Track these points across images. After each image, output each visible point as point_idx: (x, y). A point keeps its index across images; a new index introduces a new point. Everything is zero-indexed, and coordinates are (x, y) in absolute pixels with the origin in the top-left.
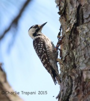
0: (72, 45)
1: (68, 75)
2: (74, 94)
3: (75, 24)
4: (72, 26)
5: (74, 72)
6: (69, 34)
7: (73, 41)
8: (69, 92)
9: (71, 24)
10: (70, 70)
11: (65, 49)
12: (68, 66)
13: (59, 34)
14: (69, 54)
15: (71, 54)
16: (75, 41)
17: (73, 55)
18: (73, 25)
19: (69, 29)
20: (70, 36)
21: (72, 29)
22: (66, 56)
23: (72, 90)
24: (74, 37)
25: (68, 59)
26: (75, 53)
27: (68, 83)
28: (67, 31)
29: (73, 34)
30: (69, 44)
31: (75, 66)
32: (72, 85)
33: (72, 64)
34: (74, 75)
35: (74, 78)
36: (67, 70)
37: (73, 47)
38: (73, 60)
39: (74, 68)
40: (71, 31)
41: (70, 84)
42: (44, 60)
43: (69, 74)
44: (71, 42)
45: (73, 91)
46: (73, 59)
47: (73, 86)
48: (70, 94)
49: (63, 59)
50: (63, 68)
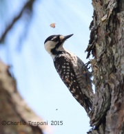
0: (110, 39)
1: (104, 82)
2: (113, 109)
3: (114, 10)
4: (110, 13)
5: (113, 78)
6: (106, 23)
7: (112, 34)
8: (106, 106)
9: (109, 9)
10: (107, 75)
11: (100, 45)
12: (104, 70)
13: (92, 24)
14: (105, 52)
15: (108, 51)
16: (114, 34)
17: (112, 53)
18: (111, 10)
19: (106, 16)
20: (108, 26)
21: (110, 17)
22: (102, 55)
23: (110, 104)
24: (114, 28)
25: (105, 59)
26: (114, 51)
27: (105, 94)
28: (103, 19)
29: (111, 24)
30: (107, 37)
31: (114, 70)
32: (111, 96)
33: (111, 66)
34: (113, 81)
35: (113, 86)
36: (103, 74)
37: (112, 42)
38: (111, 61)
39: (112, 72)
40: (110, 20)
41: (107, 94)
42: (74, 90)
43: (107, 81)
44: (109, 34)
45: (113, 105)
46: (111, 59)
47: (112, 98)
48: (108, 109)
49: (98, 60)
50: (98, 72)
